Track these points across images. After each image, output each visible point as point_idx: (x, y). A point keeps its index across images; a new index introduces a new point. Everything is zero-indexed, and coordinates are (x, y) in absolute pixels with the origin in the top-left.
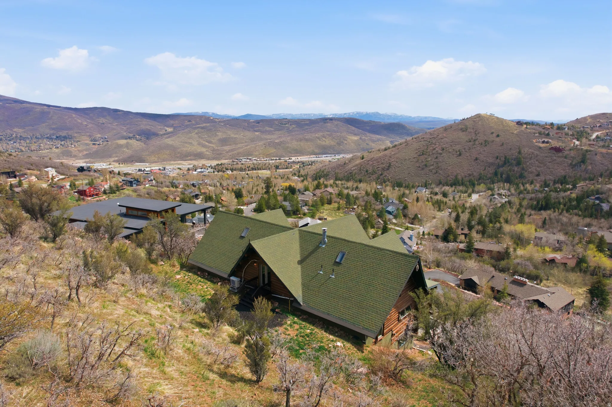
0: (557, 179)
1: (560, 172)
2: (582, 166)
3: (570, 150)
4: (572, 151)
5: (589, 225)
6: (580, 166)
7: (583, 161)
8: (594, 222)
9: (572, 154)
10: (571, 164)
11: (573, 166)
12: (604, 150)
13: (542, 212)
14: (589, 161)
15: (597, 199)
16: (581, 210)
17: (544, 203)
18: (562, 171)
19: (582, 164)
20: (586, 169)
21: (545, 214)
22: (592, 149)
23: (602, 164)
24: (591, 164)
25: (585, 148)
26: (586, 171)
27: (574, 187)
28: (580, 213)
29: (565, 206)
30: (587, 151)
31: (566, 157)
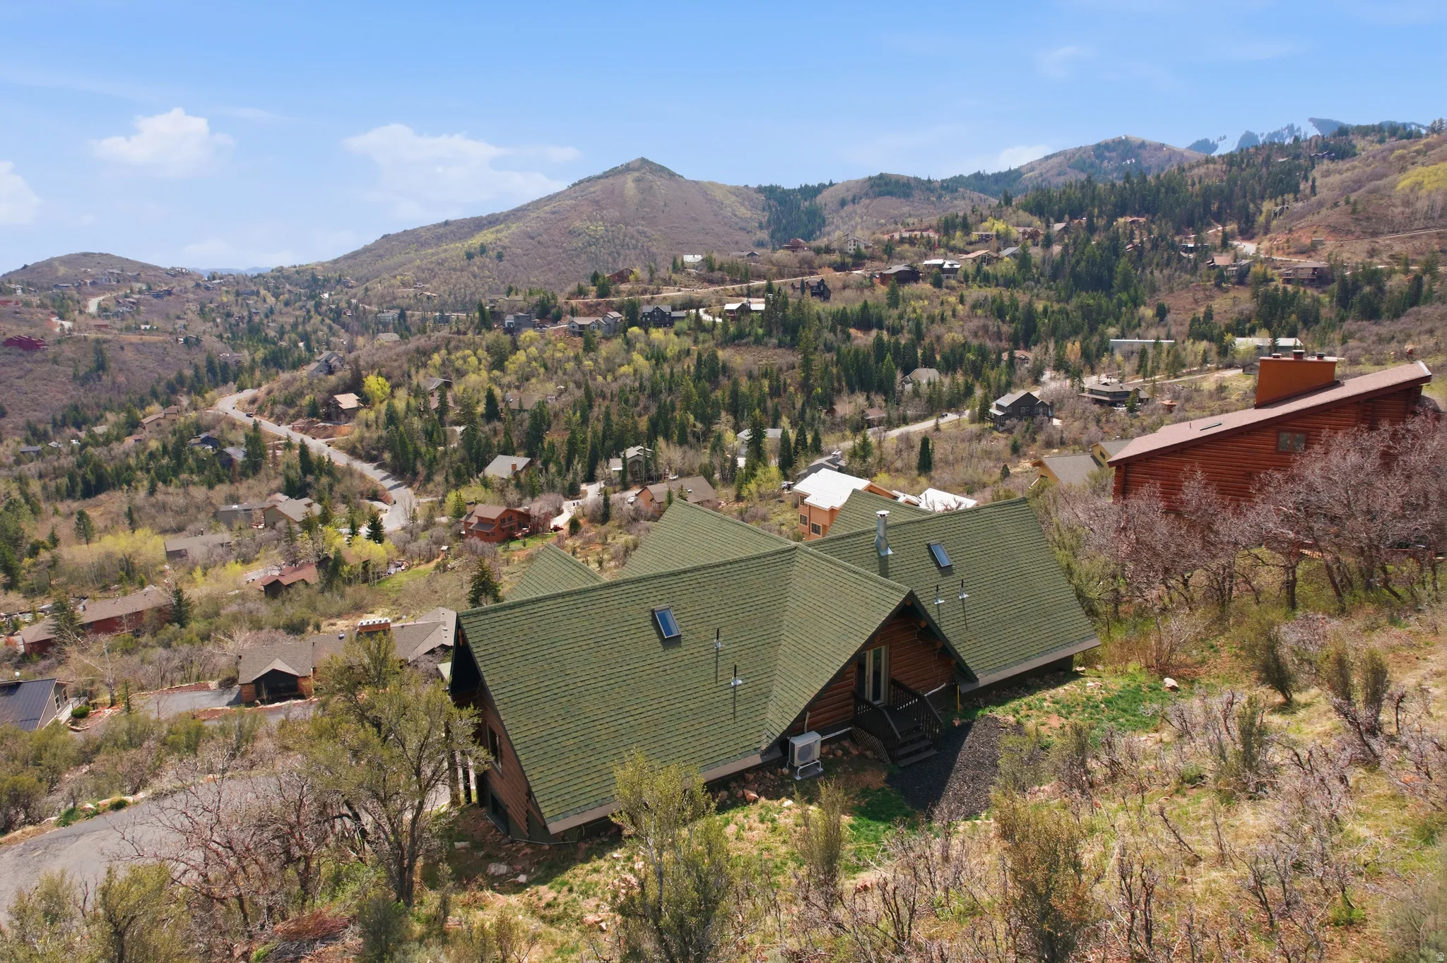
0: (59, 417)
1: (59, 396)
2: (104, 377)
3: (59, 342)
4: (65, 346)
5: (234, 499)
6: (100, 378)
7: (101, 366)
8: (242, 489)
9: (68, 350)
10: (75, 376)
11: (83, 380)
12: (134, 338)
13: (102, 497)
14: (113, 365)
15: (206, 441)
16: (192, 472)
17: (90, 477)
18: (60, 396)
19: (100, 372)
20: (114, 383)
21: (115, 501)
22: (109, 337)
23: (145, 368)
24: (120, 370)
25: (92, 335)
26: (115, 386)
27: (133, 425)
28: (195, 478)
29: (148, 471)
30: (98, 341)
31: (55, 361)
